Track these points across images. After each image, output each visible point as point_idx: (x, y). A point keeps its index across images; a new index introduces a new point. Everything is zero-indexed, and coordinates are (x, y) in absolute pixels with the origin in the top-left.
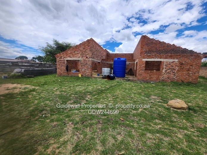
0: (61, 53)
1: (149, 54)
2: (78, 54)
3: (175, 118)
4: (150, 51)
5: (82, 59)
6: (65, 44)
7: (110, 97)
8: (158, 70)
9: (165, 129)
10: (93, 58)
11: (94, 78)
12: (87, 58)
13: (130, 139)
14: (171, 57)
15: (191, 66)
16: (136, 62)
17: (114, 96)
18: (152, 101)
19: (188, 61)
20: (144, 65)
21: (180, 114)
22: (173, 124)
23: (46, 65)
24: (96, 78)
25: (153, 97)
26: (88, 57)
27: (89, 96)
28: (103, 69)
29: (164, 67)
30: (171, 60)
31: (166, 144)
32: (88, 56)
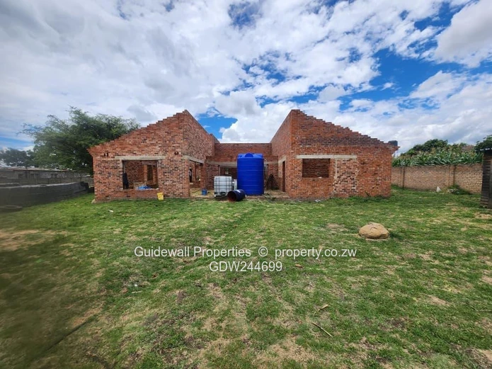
0: (108, 144)
1: (307, 146)
2: (154, 147)
3: (377, 251)
4: (309, 140)
5: (164, 157)
6: (104, 121)
7: (255, 234)
8: (326, 175)
9: (368, 267)
10: (191, 154)
11: (197, 199)
12: (177, 154)
13: (326, 289)
14: (345, 151)
15: (378, 166)
16: (280, 162)
17: (262, 232)
18: (333, 232)
19: (373, 158)
20: (300, 168)
21: (381, 246)
22: (377, 260)
23: (43, 176)
24: (202, 200)
25: (332, 226)
26: (180, 153)
27: (208, 238)
28: (216, 177)
29: (336, 169)
30: (347, 157)
31: (378, 285)
32: (178, 150)
